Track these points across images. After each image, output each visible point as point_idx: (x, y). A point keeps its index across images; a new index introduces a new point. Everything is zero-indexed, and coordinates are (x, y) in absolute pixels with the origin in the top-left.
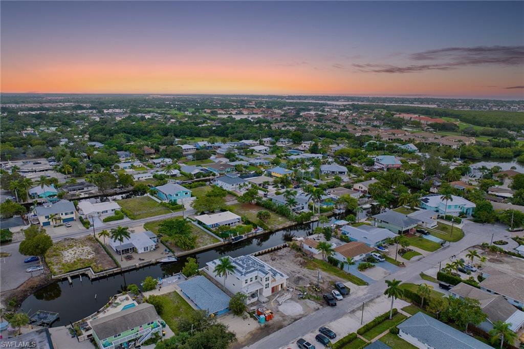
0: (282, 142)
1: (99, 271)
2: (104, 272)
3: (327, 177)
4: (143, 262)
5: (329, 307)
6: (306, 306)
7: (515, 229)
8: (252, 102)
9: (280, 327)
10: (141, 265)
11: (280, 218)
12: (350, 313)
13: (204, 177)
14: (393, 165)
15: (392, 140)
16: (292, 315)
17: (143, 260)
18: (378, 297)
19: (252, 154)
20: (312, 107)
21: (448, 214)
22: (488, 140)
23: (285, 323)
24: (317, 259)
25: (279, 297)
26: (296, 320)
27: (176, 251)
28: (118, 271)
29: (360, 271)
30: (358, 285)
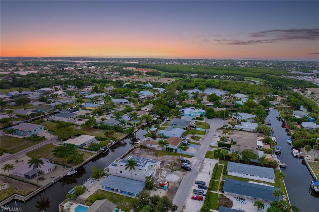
0: (70, 88)
1: (27, 194)
2: (31, 193)
3: (120, 106)
4: (54, 179)
5: (188, 172)
6: (178, 175)
7: (226, 119)
8: (19, 62)
9: (177, 189)
10: (56, 181)
11: (117, 133)
12: (199, 171)
13: (37, 116)
14: (150, 96)
15: (135, 82)
16: (176, 181)
17: (54, 177)
18: (203, 160)
19: (56, 97)
20: (67, 65)
21: (196, 117)
22: (180, 79)
23: (177, 185)
24: (159, 151)
25: (160, 174)
26: (180, 182)
27: (72, 166)
28: (42, 190)
29: (185, 151)
30: (191, 158)
